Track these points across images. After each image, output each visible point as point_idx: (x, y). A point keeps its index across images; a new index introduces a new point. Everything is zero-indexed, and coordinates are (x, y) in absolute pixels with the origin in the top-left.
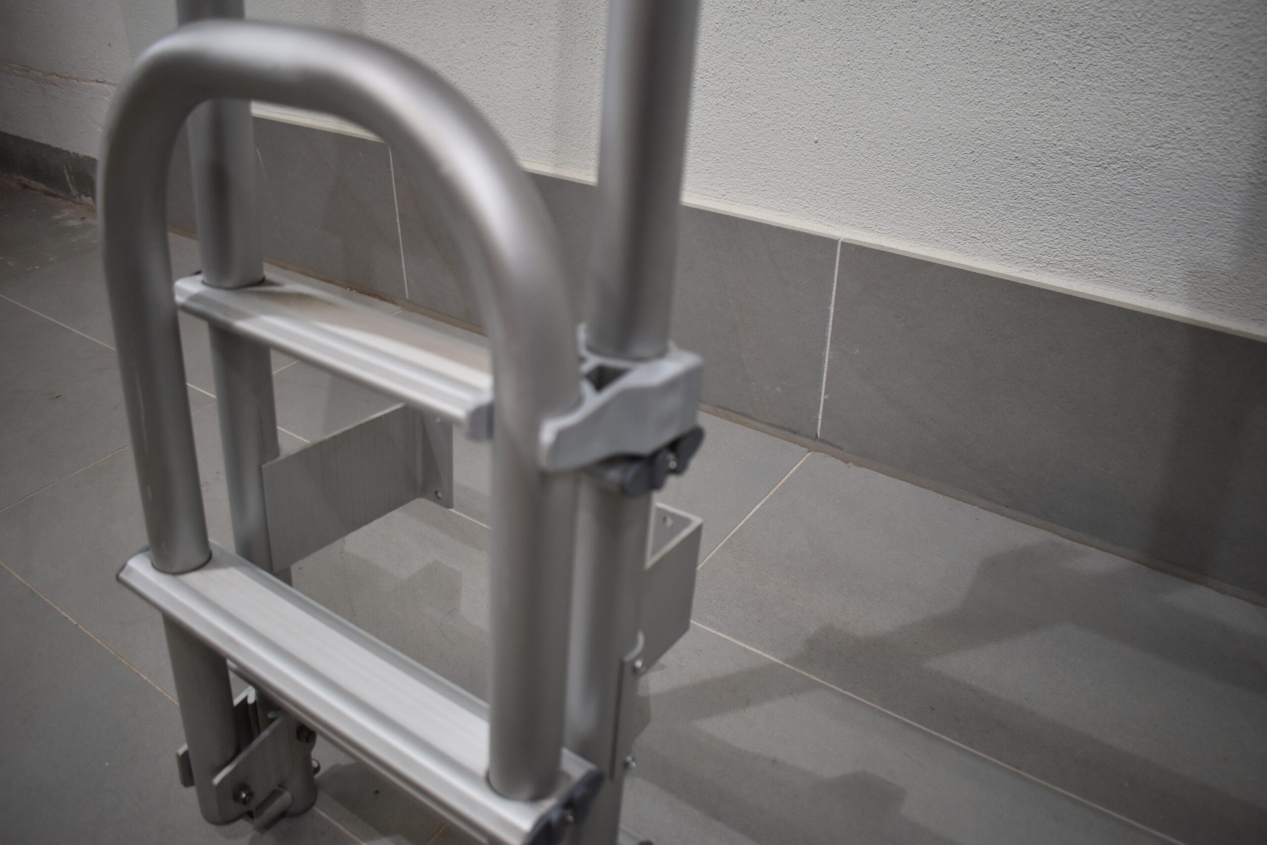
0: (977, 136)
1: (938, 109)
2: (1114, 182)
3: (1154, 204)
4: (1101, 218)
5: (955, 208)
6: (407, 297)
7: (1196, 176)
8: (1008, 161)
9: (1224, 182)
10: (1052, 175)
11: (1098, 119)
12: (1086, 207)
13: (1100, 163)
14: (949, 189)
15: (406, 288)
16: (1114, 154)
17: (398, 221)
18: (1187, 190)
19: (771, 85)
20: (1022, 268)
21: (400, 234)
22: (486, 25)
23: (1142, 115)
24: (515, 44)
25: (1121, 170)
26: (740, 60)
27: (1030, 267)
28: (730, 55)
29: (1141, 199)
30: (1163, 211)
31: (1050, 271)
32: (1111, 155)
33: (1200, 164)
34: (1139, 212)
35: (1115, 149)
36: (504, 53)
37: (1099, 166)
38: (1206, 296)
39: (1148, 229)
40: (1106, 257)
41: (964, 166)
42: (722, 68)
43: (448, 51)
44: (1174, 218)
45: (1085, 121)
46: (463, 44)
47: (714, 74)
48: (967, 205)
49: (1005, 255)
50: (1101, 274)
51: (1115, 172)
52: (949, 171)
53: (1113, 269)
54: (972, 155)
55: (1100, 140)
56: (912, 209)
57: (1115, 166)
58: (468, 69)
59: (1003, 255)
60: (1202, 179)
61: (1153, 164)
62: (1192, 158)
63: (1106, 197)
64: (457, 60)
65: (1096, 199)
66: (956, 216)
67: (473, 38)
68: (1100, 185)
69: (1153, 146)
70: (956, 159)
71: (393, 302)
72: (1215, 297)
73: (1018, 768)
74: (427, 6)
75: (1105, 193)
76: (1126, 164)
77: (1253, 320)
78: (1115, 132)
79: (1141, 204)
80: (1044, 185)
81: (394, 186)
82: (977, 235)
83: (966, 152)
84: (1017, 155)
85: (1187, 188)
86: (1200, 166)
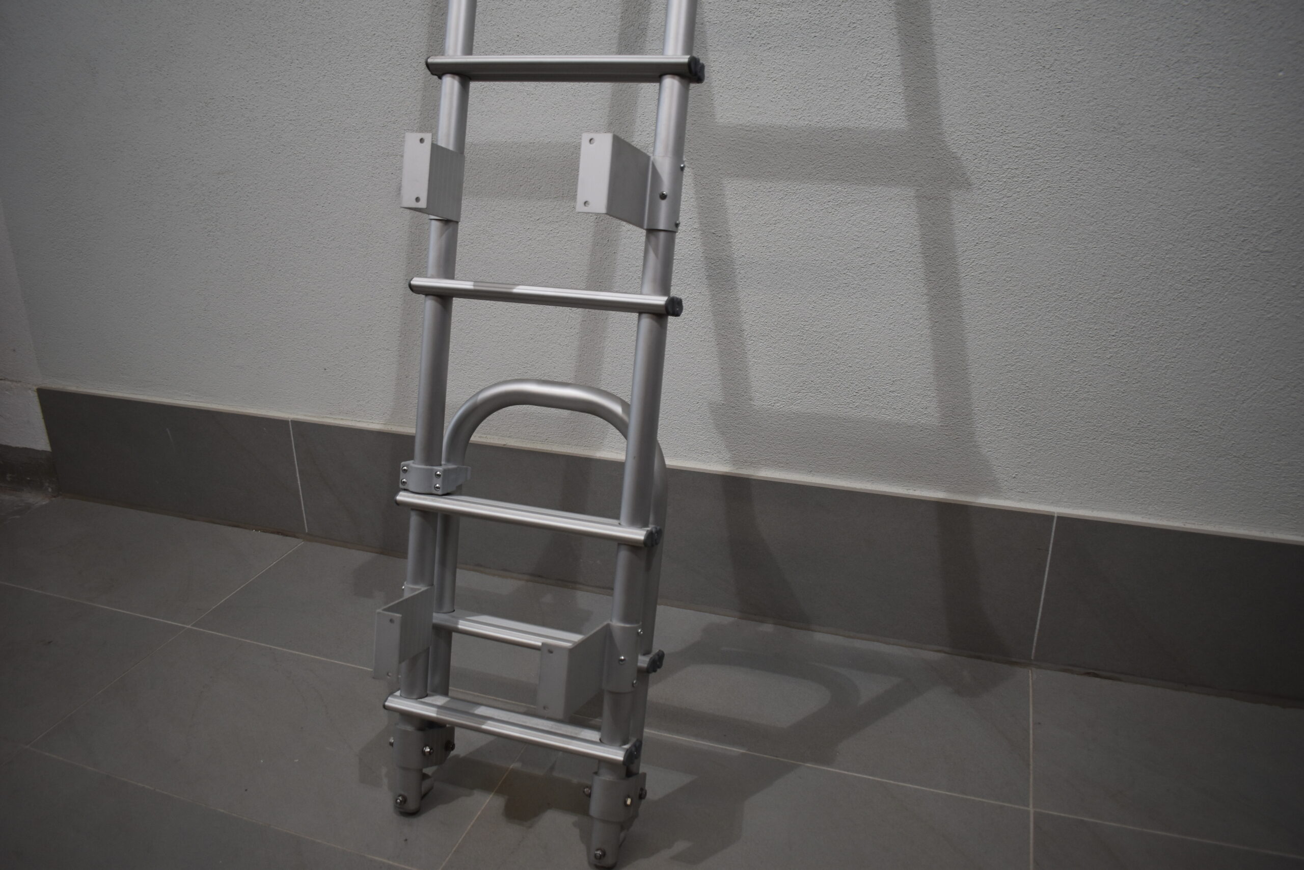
0: (699, 393)
1: (674, 379)
2: (779, 413)
3: (803, 423)
4: (776, 434)
5: (693, 436)
6: (307, 531)
7: (821, 406)
8: (719, 406)
9: (837, 408)
10: (744, 412)
11: (764, 379)
12: (766, 428)
13: (770, 403)
14: (688, 425)
15: (306, 525)
16: (777, 398)
17: (298, 475)
18: (818, 414)
19: (570, 370)
20: (737, 467)
21: (299, 485)
22: (365, 337)
23: (787, 376)
24: (387, 349)
25: (782, 406)
26: (548, 356)
27: (742, 466)
28: (542, 353)
29: (795, 421)
30: (809, 426)
31: (754, 467)
32: (774, 399)
33: (822, 399)
34: (796, 428)
35: (776, 395)
36: (379, 355)
37: (770, 405)
38: (841, 471)
39: (802, 437)
40: (782, 455)
41: (694, 411)
42: (537, 361)
43: (336, 354)
44: (815, 430)
45: (757, 381)
46: (347, 350)
47: (532, 365)
48: (699, 433)
49: (726, 460)
50: (782, 465)
51: (779, 408)
52: (686, 414)
53: (788, 462)
54: (698, 405)
55: (768, 391)
56: (667, 439)
57: (778, 405)
58: (352, 366)
59: (725, 460)
60: (824, 408)
61: (798, 402)
62: (817, 397)
63: (776, 422)
64: (343, 360)
65: (771, 424)
66: (694, 440)
67: (355, 346)
68: (771, 415)
69: (796, 392)
70: (689, 407)
71: (295, 536)
72: (845, 471)
73: (777, 757)
74: (318, 325)
75: (775, 420)
76: (784, 403)
77: (868, 481)
78: (775, 386)
79: (796, 424)
80: (741, 418)
81: (294, 450)
82: (708, 450)
83: (694, 403)
84: (723, 403)
85: (818, 413)
86: (822, 401)
